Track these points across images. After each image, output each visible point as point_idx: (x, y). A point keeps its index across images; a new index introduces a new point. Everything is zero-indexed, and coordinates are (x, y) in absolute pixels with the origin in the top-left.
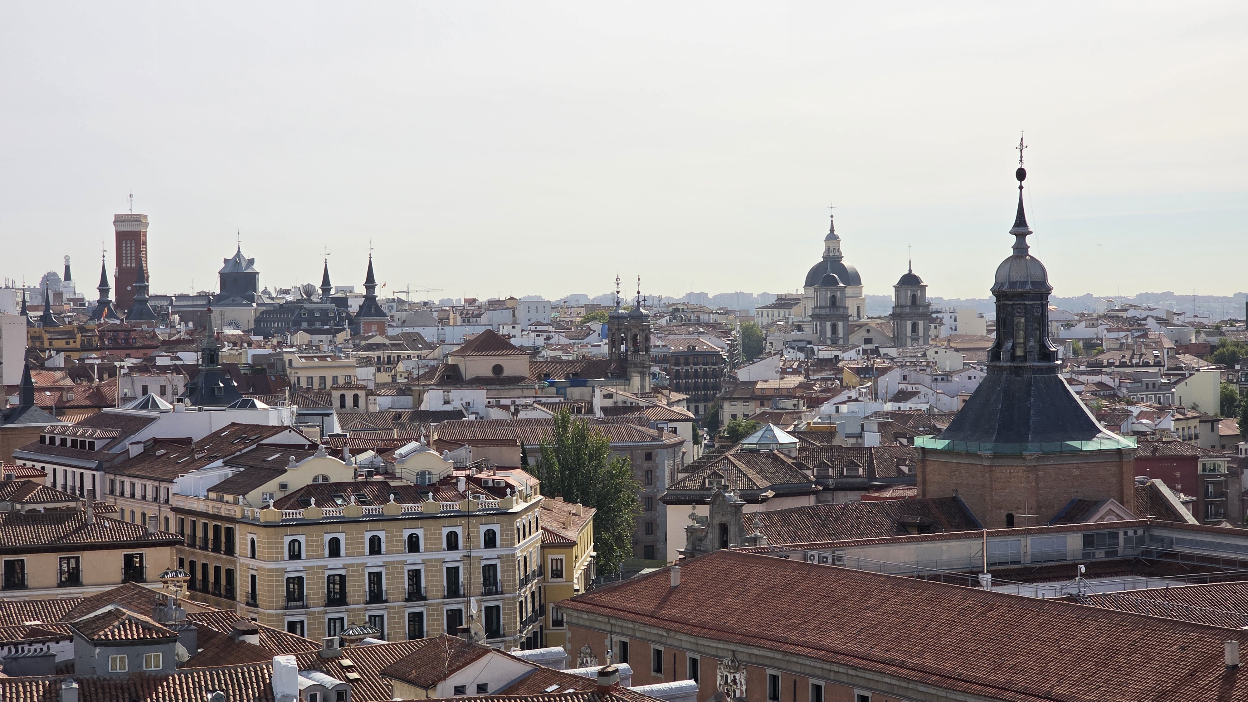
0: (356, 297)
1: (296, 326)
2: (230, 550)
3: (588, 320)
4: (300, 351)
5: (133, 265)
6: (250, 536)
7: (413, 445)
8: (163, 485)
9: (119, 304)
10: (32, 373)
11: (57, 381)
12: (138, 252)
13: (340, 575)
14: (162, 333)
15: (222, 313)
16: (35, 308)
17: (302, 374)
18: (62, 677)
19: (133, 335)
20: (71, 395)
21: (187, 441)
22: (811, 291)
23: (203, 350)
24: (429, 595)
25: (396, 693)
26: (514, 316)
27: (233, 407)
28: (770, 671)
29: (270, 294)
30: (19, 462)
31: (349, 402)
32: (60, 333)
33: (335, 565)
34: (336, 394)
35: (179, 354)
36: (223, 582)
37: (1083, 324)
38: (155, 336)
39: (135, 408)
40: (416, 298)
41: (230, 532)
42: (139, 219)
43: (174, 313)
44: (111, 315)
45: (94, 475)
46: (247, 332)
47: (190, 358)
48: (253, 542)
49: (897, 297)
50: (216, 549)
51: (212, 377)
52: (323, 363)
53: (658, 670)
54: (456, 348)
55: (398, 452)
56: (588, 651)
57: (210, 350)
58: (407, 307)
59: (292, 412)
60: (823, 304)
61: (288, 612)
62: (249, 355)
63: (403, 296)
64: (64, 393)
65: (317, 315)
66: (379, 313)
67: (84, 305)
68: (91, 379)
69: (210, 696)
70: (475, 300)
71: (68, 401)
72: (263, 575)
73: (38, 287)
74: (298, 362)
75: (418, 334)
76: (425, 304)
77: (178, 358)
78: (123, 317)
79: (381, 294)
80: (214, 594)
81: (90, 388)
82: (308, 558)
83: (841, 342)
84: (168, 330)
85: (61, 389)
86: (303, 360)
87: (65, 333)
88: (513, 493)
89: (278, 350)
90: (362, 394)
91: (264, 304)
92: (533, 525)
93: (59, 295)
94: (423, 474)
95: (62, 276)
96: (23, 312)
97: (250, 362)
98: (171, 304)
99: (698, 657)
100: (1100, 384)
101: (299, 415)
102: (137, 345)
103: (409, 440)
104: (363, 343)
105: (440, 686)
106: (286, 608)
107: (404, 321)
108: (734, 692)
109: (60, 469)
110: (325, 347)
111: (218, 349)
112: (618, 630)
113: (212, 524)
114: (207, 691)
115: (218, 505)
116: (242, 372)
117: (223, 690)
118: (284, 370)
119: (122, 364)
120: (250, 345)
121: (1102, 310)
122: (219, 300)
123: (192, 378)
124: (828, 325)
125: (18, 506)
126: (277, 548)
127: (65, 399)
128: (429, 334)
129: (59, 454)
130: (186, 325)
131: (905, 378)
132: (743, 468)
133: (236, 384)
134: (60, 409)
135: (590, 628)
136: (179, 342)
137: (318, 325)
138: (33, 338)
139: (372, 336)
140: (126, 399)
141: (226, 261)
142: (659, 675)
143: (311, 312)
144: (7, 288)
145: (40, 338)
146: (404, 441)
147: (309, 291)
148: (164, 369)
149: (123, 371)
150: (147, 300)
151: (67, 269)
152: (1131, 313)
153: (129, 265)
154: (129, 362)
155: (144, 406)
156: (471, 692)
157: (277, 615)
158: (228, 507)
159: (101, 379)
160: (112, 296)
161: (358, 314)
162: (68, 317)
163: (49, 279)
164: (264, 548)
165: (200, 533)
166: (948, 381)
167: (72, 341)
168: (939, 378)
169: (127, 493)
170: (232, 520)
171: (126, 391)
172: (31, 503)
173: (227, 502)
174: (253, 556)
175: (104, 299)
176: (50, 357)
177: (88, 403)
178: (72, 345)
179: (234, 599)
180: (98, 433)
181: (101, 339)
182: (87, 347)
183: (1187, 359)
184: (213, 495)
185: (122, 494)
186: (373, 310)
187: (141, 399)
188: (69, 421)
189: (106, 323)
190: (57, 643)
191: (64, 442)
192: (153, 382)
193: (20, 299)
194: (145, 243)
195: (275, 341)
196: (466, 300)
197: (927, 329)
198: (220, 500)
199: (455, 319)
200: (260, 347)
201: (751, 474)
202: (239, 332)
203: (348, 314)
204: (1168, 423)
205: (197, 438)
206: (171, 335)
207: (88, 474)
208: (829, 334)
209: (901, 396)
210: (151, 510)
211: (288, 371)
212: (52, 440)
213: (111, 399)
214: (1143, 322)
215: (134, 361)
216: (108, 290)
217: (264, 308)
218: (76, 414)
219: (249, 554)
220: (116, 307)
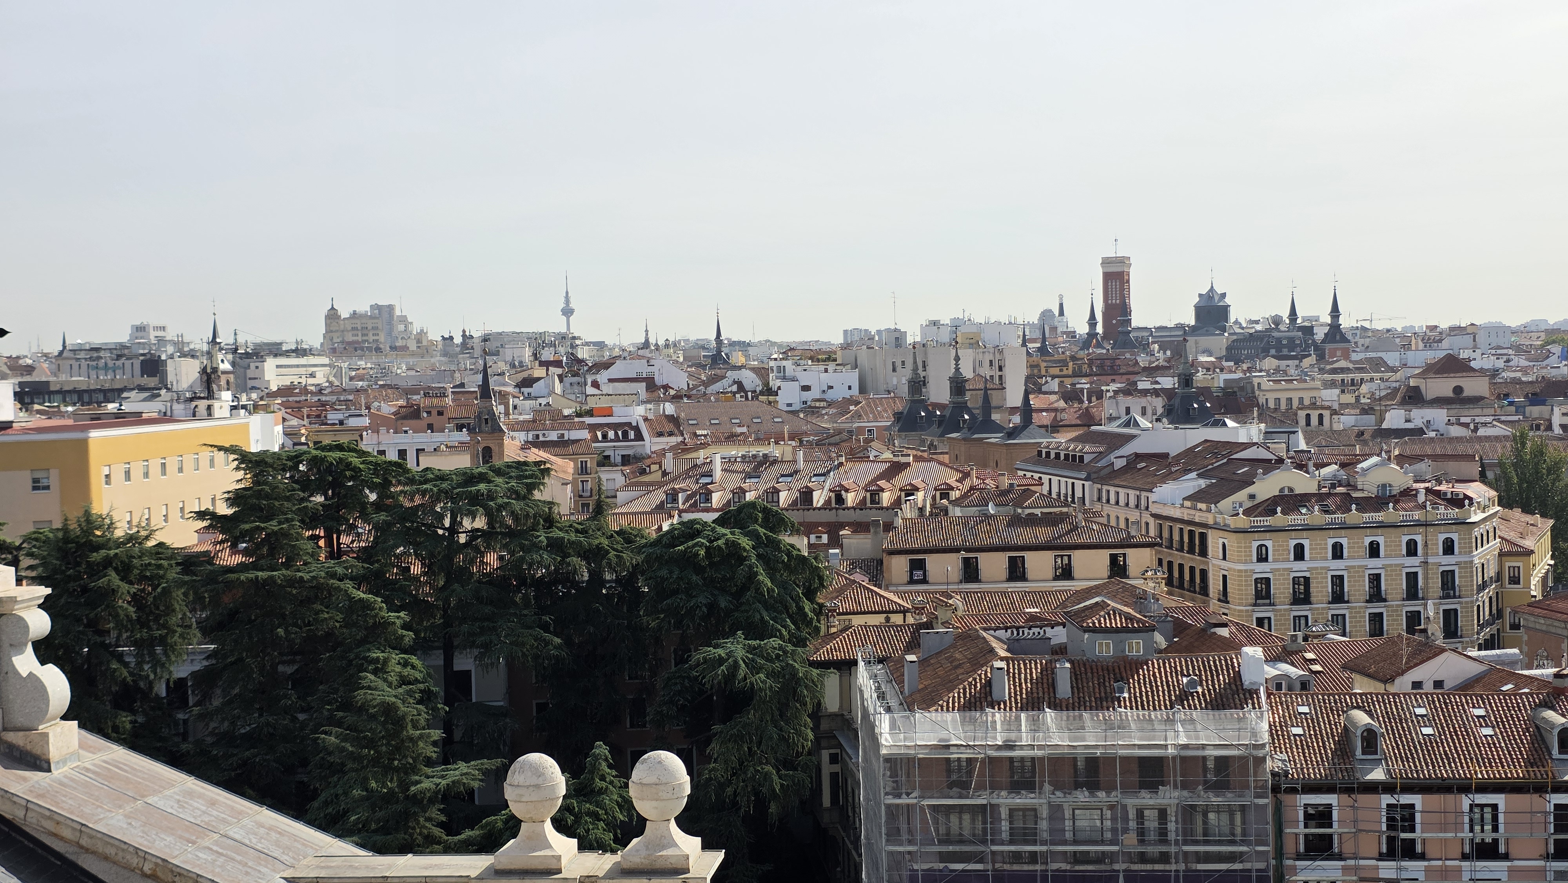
1: (1265, 352)
2: (1204, 553)
3: (1548, 343)
4: (1268, 375)
5: (1118, 301)
6: (1221, 541)
7: (1374, 460)
8: (1144, 494)
9: (1106, 336)
10: (1031, 396)
11: (1052, 403)
12: (1122, 289)
13: (1304, 577)
14: (1143, 360)
15: (1196, 343)
16: (1033, 341)
17: (1271, 397)
18: (1056, 657)
19: (1118, 362)
20: (1064, 416)
21: (1165, 456)
23: (1179, 376)
24: (1389, 597)
25: (1356, 685)
26: (1474, 340)
27: (1206, 425)
29: (1240, 324)
30: (1021, 473)
31: (1314, 421)
32: (1055, 362)
33: (1300, 568)
34: (1302, 414)
35: (1157, 379)
36: (1198, 580)
38: (1137, 363)
39: (1118, 426)
40: (1379, 325)
41: (1203, 537)
42: (1123, 261)
43: (1153, 343)
44: (1099, 345)
45: (1083, 485)
46: (1219, 359)
47: (1168, 382)
48: (1224, 545)
50: (1191, 551)
51: (1187, 400)
52: (1290, 386)
54: (1417, 371)
55: (1359, 466)
56: (1545, 654)
57: (1185, 375)
58: (1370, 334)
59: (1260, 430)
61: (1256, 608)
62: (1220, 380)
63: (1367, 325)
64: (1058, 414)
65: (1285, 342)
66: (1344, 339)
67: (1075, 337)
68: (1082, 402)
69: (1185, 680)
70: (1436, 327)
71: (1062, 420)
72: (1233, 575)
73: (1036, 322)
74: (1267, 384)
75: (1381, 358)
76: (1388, 331)
77: (1157, 383)
78: (1109, 347)
79: (1345, 322)
80: (1189, 591)
81: (1080, 409)
82: (1275, 561)
84: (1148, 358)
85: (1056, 410)
86: (1271, 383)
87: (1059, 361)
88: (1471, 504)
89: (1248, 374)
90: (1326, 414)
91: (1235, 334)
92: (1491, 534)
93: (1054, 329)
94: (1384, 486)
95: (1057, 313)
96: (1024, 344)
97: (1222, 385)
98: (1151, 335)
101: (1266, 433)
102: (1121, 371)
103: (1370, 455)
104: (1328, 367)
105: (1398, 681)
106: (1255, 605)
107: (1368, 347)
109: (1055, 479)
110: (1292, 371)
111: (1192, 375)
113: (1187, 528)
114: (1183, 675)
115: (1192, 512)
116: (1215, 394)
117: (1196, 675)
118: (1253, 392)
119: (1108, 388)
120: (1222, 370)
122: (1194, 330)
123: (1169, 399)
125: (1019, 511)
126: (1245, 552)
127: (1059, 419)
128: (1392, 359)
129: (1055, 466)
130: (1165, 353)
133: (1208, 405)
134: (1055, 427)
135: (1547, 632)
136: (1158, 368)
137: (1285, 352)
138: (1031, 366)
139: (1337, 361)
140: (1111, 419)
141: (1200, 295)
143: (1279, 340)
144: (1010, 323)
145: (1038, 366)
146: (1366, 456)
147: (1277, 320)
148: (1145, 392)
149: (1108, 394)
150: (1130, 332)
151: (1061, 305)
153: (1114, 301)
154: (1113, 387)
155: (1127, 424)
156: (1428, 687)
157: (1247, 611)
158: (1201, 514)
159: (1090, 401)
160: (1100, 329)
161: (1323, 341)
162: (1062, 347)
163: (1046, 314)
164: (1234, 551)
165: (1176, 537)
167: (1065, 368)
169: (1113, 500)
170: (1205, 526)
171: (1111, 411)
172: (1029, 508)
173: (1200, 510)
174: (1224, 558)
175: (1093, 332)
176: (1047, 382)
177: (1079, 422)
178: (1065, 372)
179: (1207, 595)
180: (1087, 448)
181: (1090, 366)
182: (1078, 374)
184: (1188, 504)
185: (1108, 501)
186: (1338, 337)
187: (1124, 418)
188: (1062, 438)
189: (1094, 352)
190: (1052, 628)
191: (1058, 455)
192: (1135, 403)
193: (1021, 334)
194: (1128, 281)
195: (1245, 367)
196: (1427, 327)
198: (1194, 508)
199: (1417, 344)
200: (1231, 372)
202: (1212, 359)
203: (1314, 341)
205: (1173, 454)
206: (1151, 362)
207: (1078, 484)
210: (1134, 516)
211: (1257, 393)
212: (1048, 454)
213: (1098, 419)
215: (1119, 385)
216: (1096, 324)
217: (1235, 337)
218: (1069, 431)
219: (1221, 556)
220: (1103, 338)
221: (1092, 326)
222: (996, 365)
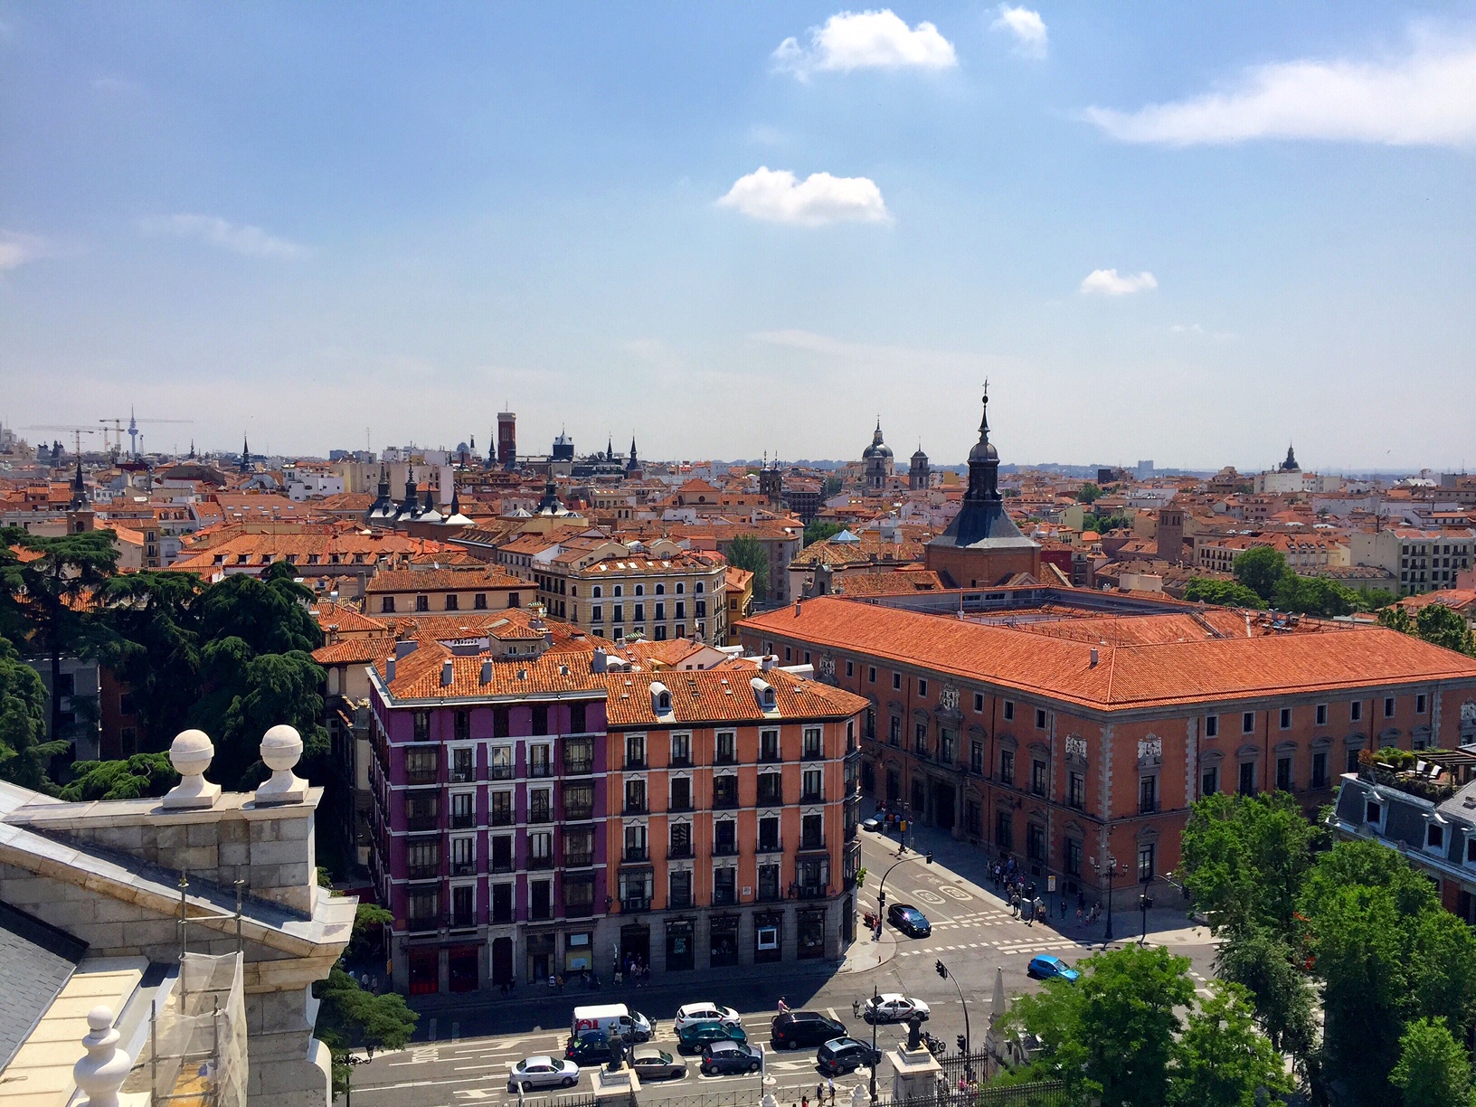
0: (625, 459)
2: (563, 592)
3: (748, 473)
4: (596, 487)
5: (508, 439)
6: (573, 585)
8: (528, 557)
9: (501, 460)
12: (510, 433)
13: (621, 606)
15: (555, 466)
16: (456, 462)
17: (598, 499)
19: (508, 476)
22: (866, 460)
26: (709, 470)
28: (848, 661)
29: (580, 457)
31: (623, 515)
33: (618, 601)
34: (616, 511)
36: (559, 609)
40: (656, 460)
41: (563, 582)
42: (510, 415)
44: (496, 466)
48: (574, 588)
49: (912, 463)
50: (556, 591)
52: (609, 494)
54: (679, 487)
56: (752, 648)
57: (549, 486)
58: (653, 465)
60: (872, 467)
61: (593, 625)
63: (651, 459)
66: (639, 467)
67: (482, 460)
69: (560, 668)
70: (688, 462)
72: (580, 605)
73: (457, 450)
74: (596, 492)
75: (659, 480)
76: (662, 463)
78: (503, 467)
79: (638, 457)
82: (604, 597)
83: (881, 487)
88: (712, 564)
90: (630, 511)
91: (577, 461)
92: (722, 581)
93: (468, 455)
94: (664, 553)
95: (469, 445)
96: (450, 463)
98: (527, 460)
99: (809, 653)
104: (630, 483)
105: (679, 665)
107: (651, 472)
108: (828, 671)
109: (473, 548)
112: (767, 637)
113: (553, 578)
114: (559, 665)
115: (557, 567)
116: (567, 497)
117: (567, 665)
118: (588, 497)
119: (503, 492)
120: (570, 483)
121: (1022, 471)
122: (553, 458)
123: (541, 500)
124: (875, 478)
125: (453, 567)
126: (587, 591)
130: (536, 472)
132: (831, 552)
133: (563, 503)
134: (472, 516)
135: (753, 636)
136: (532, 480)
138: (456, 478)
139: (635, 480)
140: (506, 511)
141: (555, 439)
142: (787, 662)
143: (602, 467)
144: (440, 450)
145: (460, 478)
147: (601, 455)
148: (525, 495)
149: (503, 496)
150: (515, 458)
151: (472, 441)
153: (505, 440)
154: (506, 491)
156: (695, 668)
157: (588, 626)
158: (562, 569)
160: (496, 456)
161: (628, 468)
162: (473, 466)
163: (463, 445)
164: (581, 591)
165: (547, 583)
166: (938, 509)
167: (476, 480)
168: (934, 507)
169: (510, 561)
170: (565, 576)
171: (506, 506)
172: (459, 565)
173: (562, 566)
174: (575, 596)
175: (493, 457)
178: (476, 482)
181: (491, 478)
182: (484, 483)
183: (1066, 500)
184: (554, 563)
185: (507, 561)
186: (635, 466)
187: (514, 511)
189: (493, 470)
190: (480, 639)
192: (520, 502)
194: (514, 428)
195: (583, 481)
196: (683, 462)
197: (927, 481)
198: (558, 565)
199: (678, 471)
201: (837, 556)
202: (565, 477)
203: (622, 468)
206: (528, 477)
208: (875, 483)
210: (523, 570)
211: (591, 497)
214: (1043, 479)
215: (509, 490)
216: (495, 452)
217: (578, 464)
218: (481, 518)
219: (573, 594)
220: (499, 461)
221: (492, 454)
222: (434, 475)
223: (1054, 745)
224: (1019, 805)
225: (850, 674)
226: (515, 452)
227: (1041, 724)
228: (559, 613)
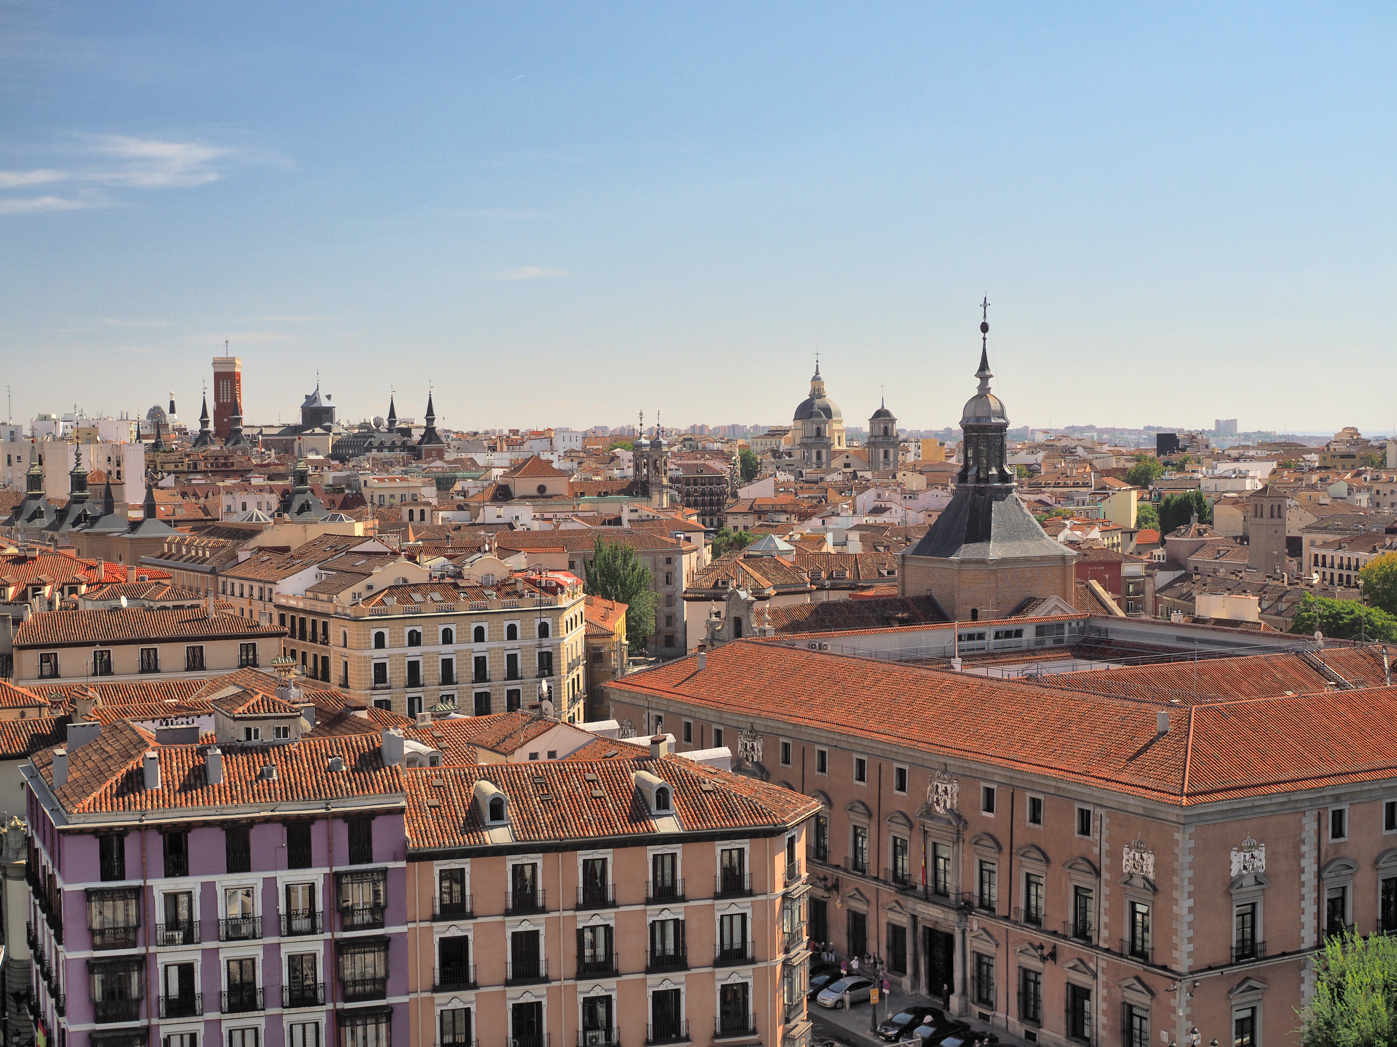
0: (417, 427)
1: (368, 452)
2: (325, 642)
4: (373, 473)
5: (229, 400)
6: (342, 629)
8: (268, 586)
9: (217, 433)
10: (154, 491)
11: (171, 499)
12: (233, 389)
13: (415, 662)
14: (255, 458)
15: (303, 441)
16: (147, 437)
17: (375, 492)
19: (232, 459)
21: (286, 549)
22: (799, 423)
23: (295, 473)
24: (493, 677)
25: (480, 758)
26: (551, 444)
27: (324, 520)
28: (782, 740)
29: (344, 425)
31: (417, 516)
32: (171, 458)
33: (414, 653)
34: (406, 510)
36: (320, 667)
37: (1025, 451)
38: (250, 460)
40: (467, 429)
41: (325, 625)
42: (232, 362)
43: (263, 441)
44: (212, 442)
46: (326, 457)
48: (344, 633)
49: (872, 428)
50: (314, 640)
51: (302, 496)
52: (393, 483)
53: (688, 739)
54: (505, 471)
56: (629, 724)
57: (300, 472)
58: (460, 436)
59: (374, 525)
60: (810, 435)
61: (375, 691)
62: (329, 477)
63: (457, 428)
65: (386, 442)
66: (439, 440)
67: (188, 434)
68: (198, 497)
69: (330, 761)
70: (518, 431)
71: (182, 516)
72: (353, 661)
73: (149, 418)
74: (372, 482)
75: (471, 459)
76: (475, 433)
78: (222, 444)
79: (439, 425)
80: (311, 677)
81: (197, 504)
82: (391, 646)
83: (824, 466)
84: (261, 456)
85: (173, 505)
86: (376, 480)
87: (175, 458)
88: (562, 591)
89: (354, 472)
90: (427, 510)
91: (340, 434)
92: (579, 618)
93: (166, 425)
94: (487, 575)
95: (167, 409)
96: (139, 439)
97: (330, 482)
98: (260, 433)
99: (722, 728)
100: (1040, 502)
101: (380, 527)
102: (236, 468)
104: (426, 466)
105: (517, 753)
106: (374, 688)
107: (459, 448)
108: (753, 757)
109: (180, 573)
110: (394, 470)
112: (654, 706)
113: (309, 618)
115: (315, 602)
116: (326, 490)
118: (360, 488)
119: (224, 484)
120: (329, 468)
121: (1040, 438)
122: (301, 429)
123: (284, 496)
124: (814, 452)
126: (365, 639)
128: (480, 458)
129: (177, 560)
131: (879, 496)
132: (750, 570)
133: (322, 501)
137: (385, 452)
138: (148, 462)
140: (229, 514)
141: (306, 397)
142: (689, 743)
143: (380, 440)
144: (124, 419)
145: (154, 461)
147: (378, 423)
148: (259, 488)
149: (224, 490)
150: (241, 430)
151: (172, 403)
152: (1063, 443)
153: (225, 400)
155: (250, 520)
157: (365, 695)
158: (323, 604)
160: (211, 427)
161: (420, 443)
162: (175, 444)
163: (156, 412)
164: (354, 639)
165: (299, 626)
166: (915, 499)
167: (180, 465)
168: (908, 496)
169: (237, 593)
170: (327, 615)
171: (228, 506)
172: (161, 601)
173: (323, 600)
174: (345, 646)
175: (205, 429)
176: (163, 477)
178: (180, 468)
179: (329, 681)
180: (212, 542)
181: (205, 463)
182: (193, 470)
183: (1109, 481)
184: (310, 594)
185: (233, 594)
186: (433, 439)
189: (207, 449)
190: (198, 717)
192: (251, 498)
193: (135, 429)
194: (238, 381)
195: (351, 464)
196: (510, 431)
197: (896, 455)
198: (317, 598)
199: (501, 445)
200: (338, 469)
201: (757, 575)
202: (321, 457)
203: (411, 441)
204: (1095, 533)
205: (294, 546)
206: (263, 460)
208: (814, 460)
209: (877, 511)
210: (258, 606)
211: (363, 489)
212: (171, 548)
213: (217, 514)
214: (1074, 450)
215: (234, 481)
216: (208, 422)
217: (339, 437)
219: (342, 643)
220: (215, 436)
221: (204, 423)
222: (114, 460)
223: (1105, 861)
224: (1053, 956)
225: (786, 761)
226: (240, 419)
227: (1085, 830)
228: (319, 675)
